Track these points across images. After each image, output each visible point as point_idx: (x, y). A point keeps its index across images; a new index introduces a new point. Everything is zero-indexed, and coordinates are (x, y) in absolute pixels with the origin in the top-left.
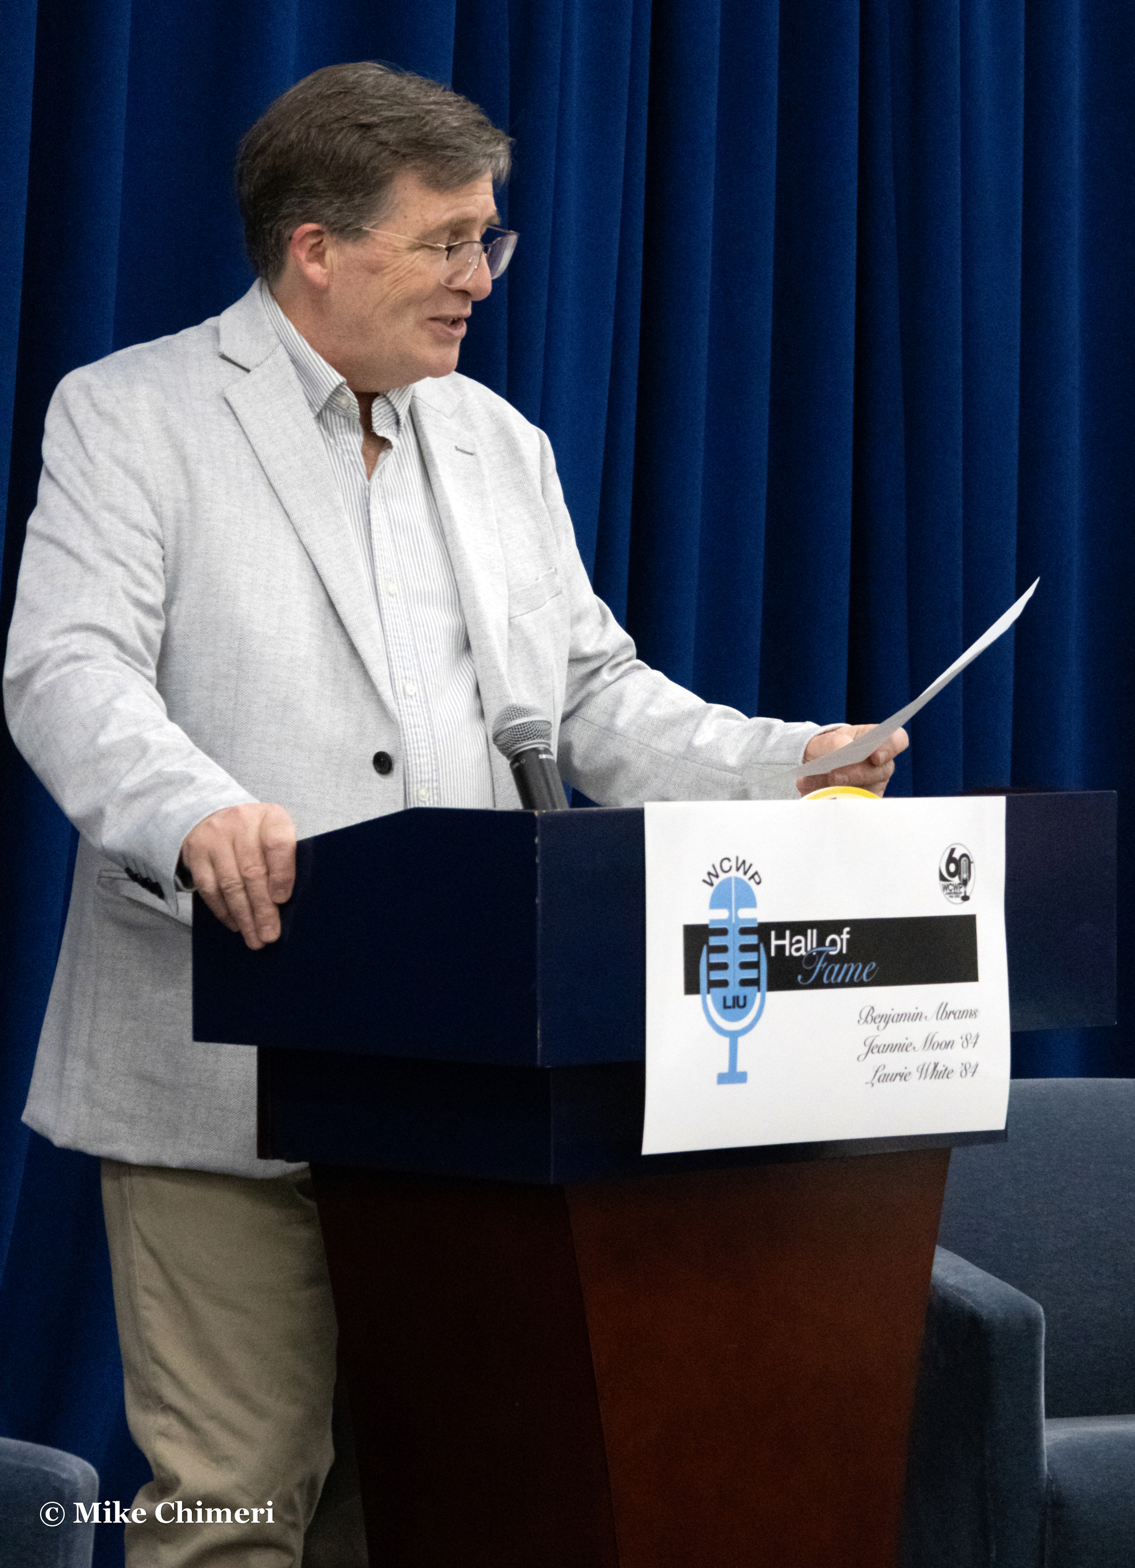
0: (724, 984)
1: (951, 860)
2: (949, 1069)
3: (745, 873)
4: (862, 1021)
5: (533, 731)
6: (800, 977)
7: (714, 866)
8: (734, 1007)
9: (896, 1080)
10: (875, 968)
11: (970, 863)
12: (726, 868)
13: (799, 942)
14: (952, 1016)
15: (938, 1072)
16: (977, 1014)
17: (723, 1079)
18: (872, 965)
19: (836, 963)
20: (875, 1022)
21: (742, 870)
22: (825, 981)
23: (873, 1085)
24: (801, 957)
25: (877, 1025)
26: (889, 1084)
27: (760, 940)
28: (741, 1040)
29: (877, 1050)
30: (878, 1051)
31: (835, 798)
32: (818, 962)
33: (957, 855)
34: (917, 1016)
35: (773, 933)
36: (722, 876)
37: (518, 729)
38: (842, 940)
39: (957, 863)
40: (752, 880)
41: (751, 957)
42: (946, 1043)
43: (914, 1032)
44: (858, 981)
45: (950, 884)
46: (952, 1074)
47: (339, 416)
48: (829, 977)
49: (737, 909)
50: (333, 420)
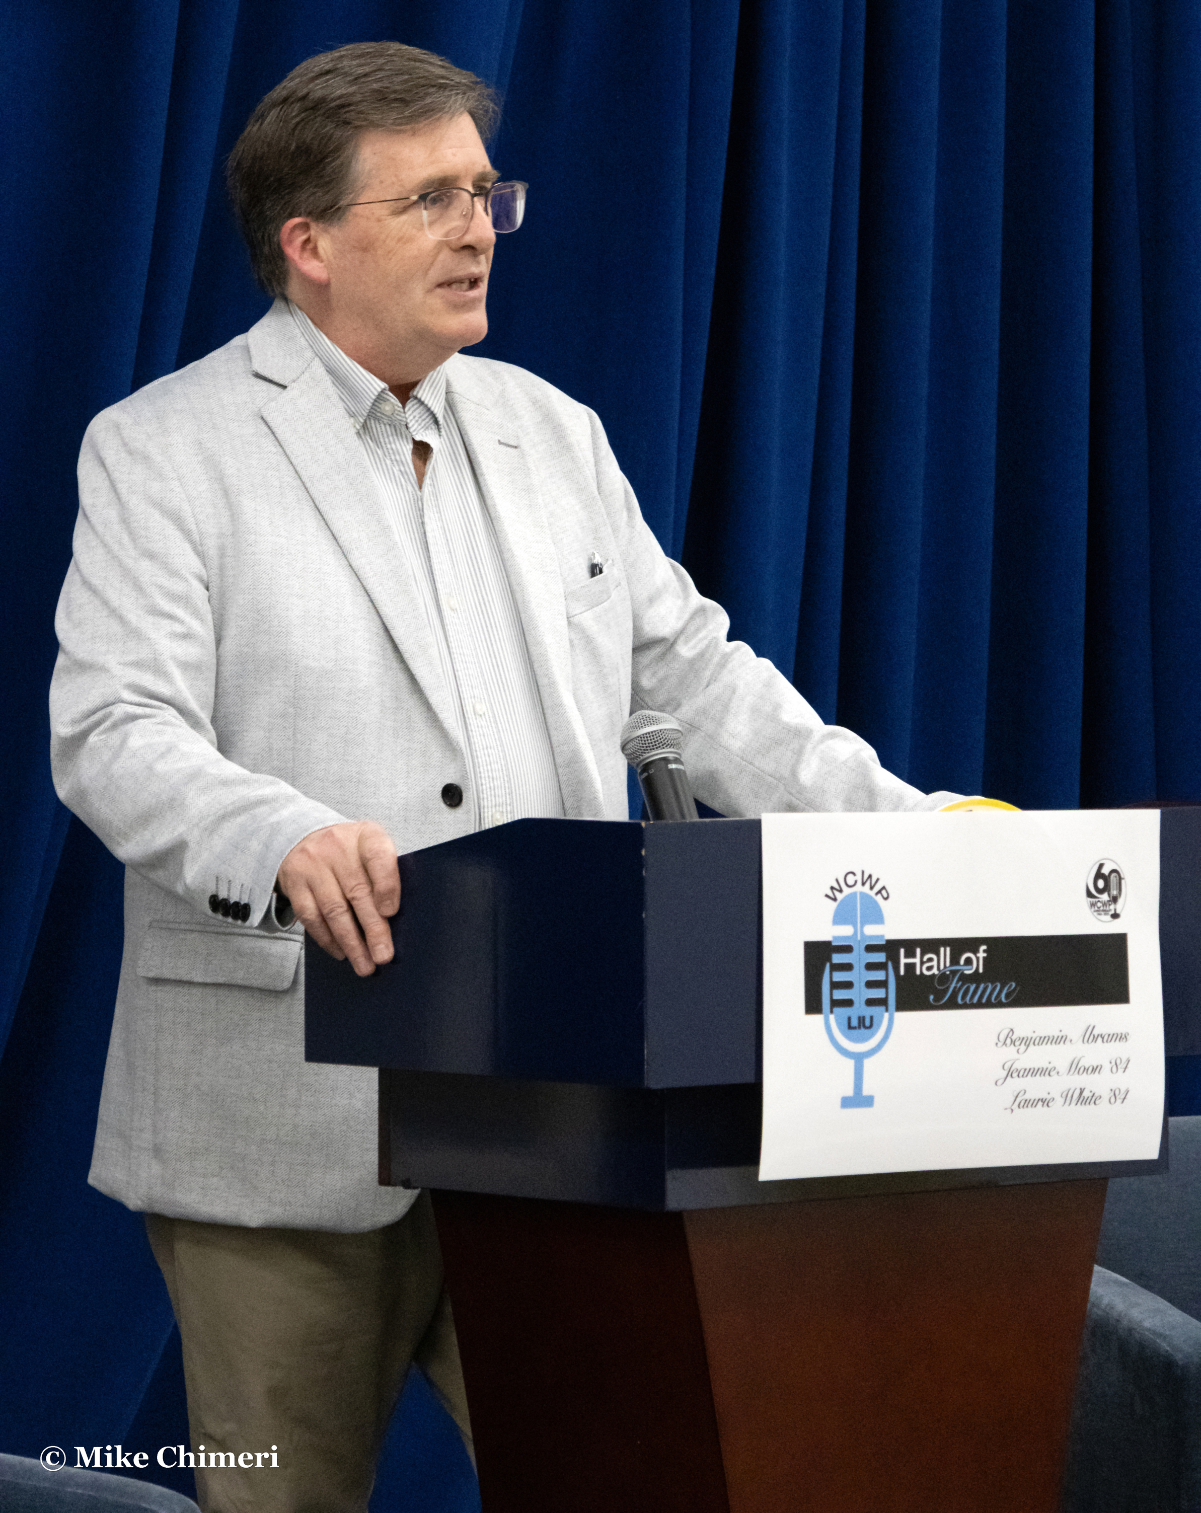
0: (848, 1003)
1: (1099, 875)
2: (1096, 1095)
3: (872, 888)
4: (1000, 1044)
5: (662, 740)
6: (932, 997)
7: (837, 881)
8: (859, 1027)
9: (1038, 1106)
10: (1015, 989)
11: (1120, 879)
12: (850, 882)
13: (930, 960)
14: (1100, 1039)
15: (1083, 1098)
16: (1128, 1037)
17: (847, 1103)
18: (1011, 986)
19: (972, 983)
20: (1014, 1045)
21: (868, 885)
22: (960, 1001)
23: (1012, 1110)
24: (934, 975)
25: (1016, 1048)
26: (1029, 1111)
27: (888, 958)
28: (868, 1063)
29: (1017, 1074)
30: (1018, 1076)
31: (971, 811)
32: (953, 980)
33: (1106, 871)
34: (1061, 1039)
35: (902, 951)
36: (847, 891)
37: (647, 737)
38: (978, 959)
39: (1106, 879)
40: (879, 895)
41: (879, 975)
42: (1093, 1068)
43: (1059, 1056)
44: (997, 1001)
45: (1099, 901)
46: (1100, 1101)
47: (385, 424)
48: (964, 997)
49: (862, 927)
50: (379, 429)
